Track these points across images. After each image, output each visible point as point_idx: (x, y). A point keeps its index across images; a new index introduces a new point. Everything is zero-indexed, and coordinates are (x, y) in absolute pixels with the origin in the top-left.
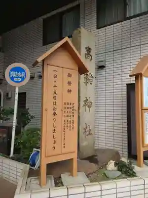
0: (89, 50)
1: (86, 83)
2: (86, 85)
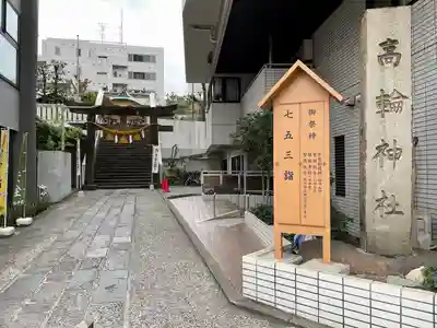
0: (389, 46)
1: (382, 113)
2: (383, 116)
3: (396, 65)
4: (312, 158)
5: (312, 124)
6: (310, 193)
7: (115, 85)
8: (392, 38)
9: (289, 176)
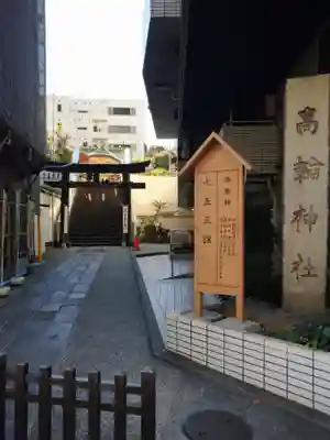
0: (307, 114)
1: (299, 179)
2: (301, 183)
3: (314, 132)
4: (227, 223)
5: (227, 191)
6: (225, 256)
7: (95, 140)
8: (311, 107)
9: (208, 240)
